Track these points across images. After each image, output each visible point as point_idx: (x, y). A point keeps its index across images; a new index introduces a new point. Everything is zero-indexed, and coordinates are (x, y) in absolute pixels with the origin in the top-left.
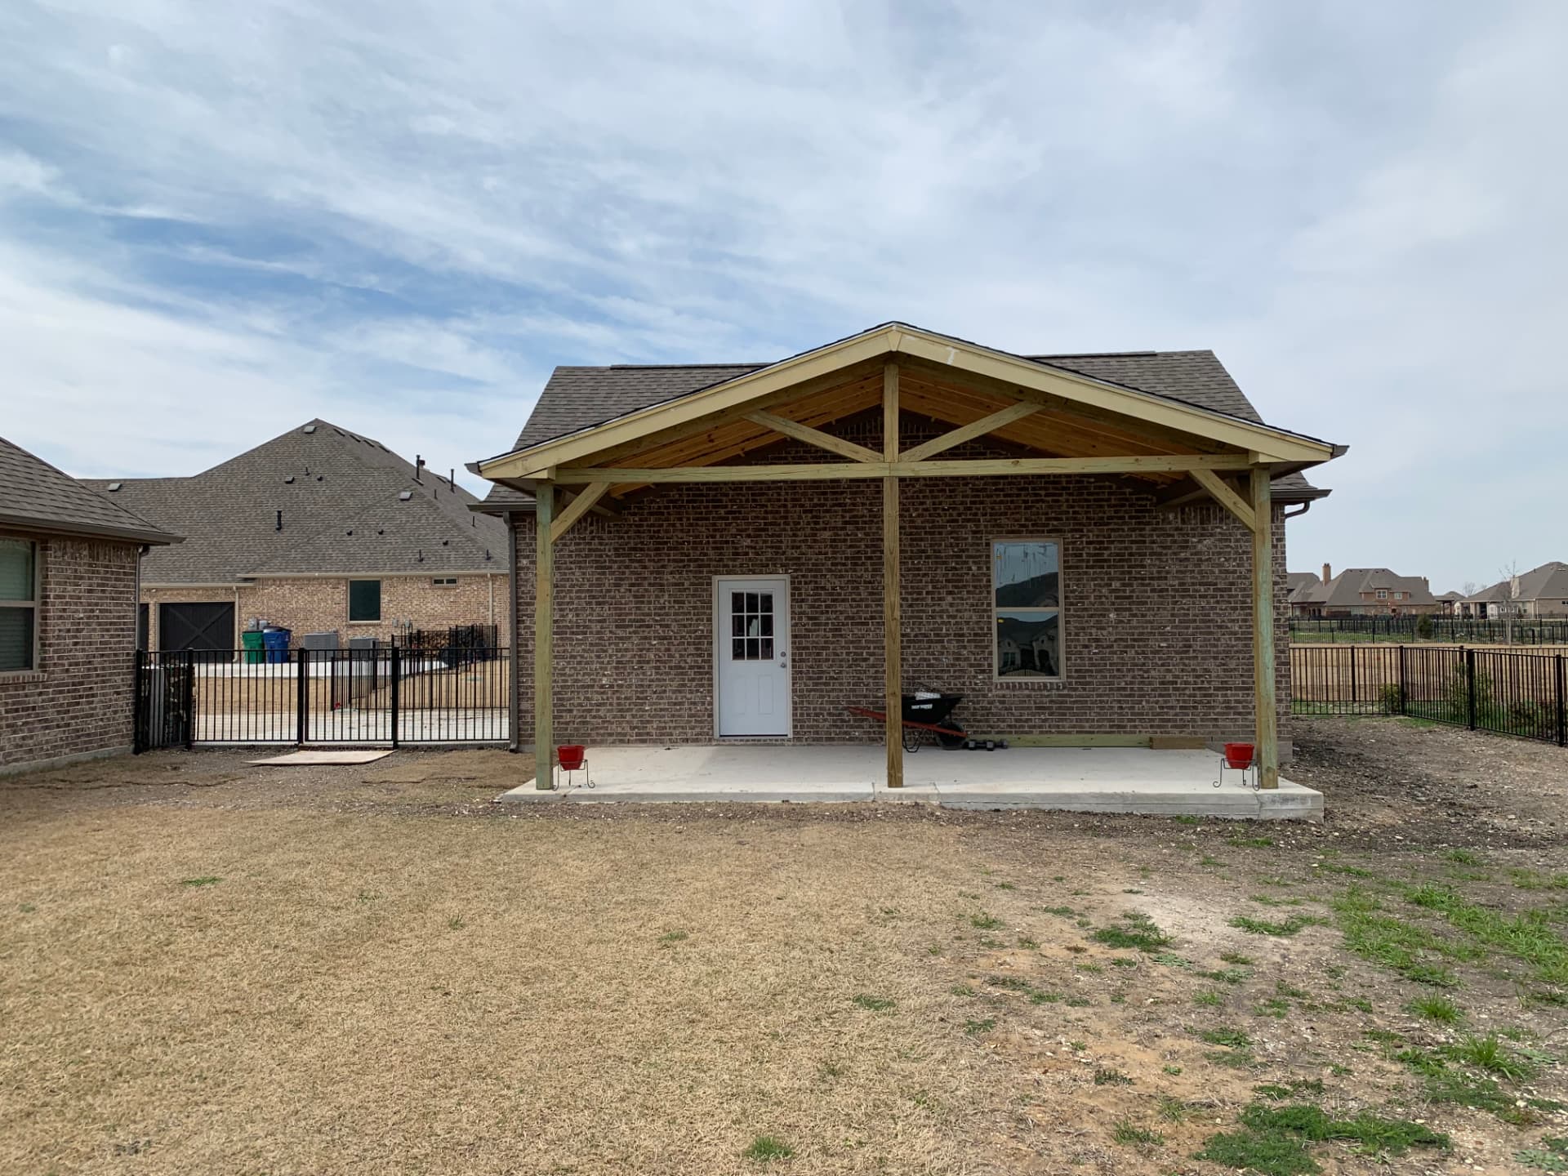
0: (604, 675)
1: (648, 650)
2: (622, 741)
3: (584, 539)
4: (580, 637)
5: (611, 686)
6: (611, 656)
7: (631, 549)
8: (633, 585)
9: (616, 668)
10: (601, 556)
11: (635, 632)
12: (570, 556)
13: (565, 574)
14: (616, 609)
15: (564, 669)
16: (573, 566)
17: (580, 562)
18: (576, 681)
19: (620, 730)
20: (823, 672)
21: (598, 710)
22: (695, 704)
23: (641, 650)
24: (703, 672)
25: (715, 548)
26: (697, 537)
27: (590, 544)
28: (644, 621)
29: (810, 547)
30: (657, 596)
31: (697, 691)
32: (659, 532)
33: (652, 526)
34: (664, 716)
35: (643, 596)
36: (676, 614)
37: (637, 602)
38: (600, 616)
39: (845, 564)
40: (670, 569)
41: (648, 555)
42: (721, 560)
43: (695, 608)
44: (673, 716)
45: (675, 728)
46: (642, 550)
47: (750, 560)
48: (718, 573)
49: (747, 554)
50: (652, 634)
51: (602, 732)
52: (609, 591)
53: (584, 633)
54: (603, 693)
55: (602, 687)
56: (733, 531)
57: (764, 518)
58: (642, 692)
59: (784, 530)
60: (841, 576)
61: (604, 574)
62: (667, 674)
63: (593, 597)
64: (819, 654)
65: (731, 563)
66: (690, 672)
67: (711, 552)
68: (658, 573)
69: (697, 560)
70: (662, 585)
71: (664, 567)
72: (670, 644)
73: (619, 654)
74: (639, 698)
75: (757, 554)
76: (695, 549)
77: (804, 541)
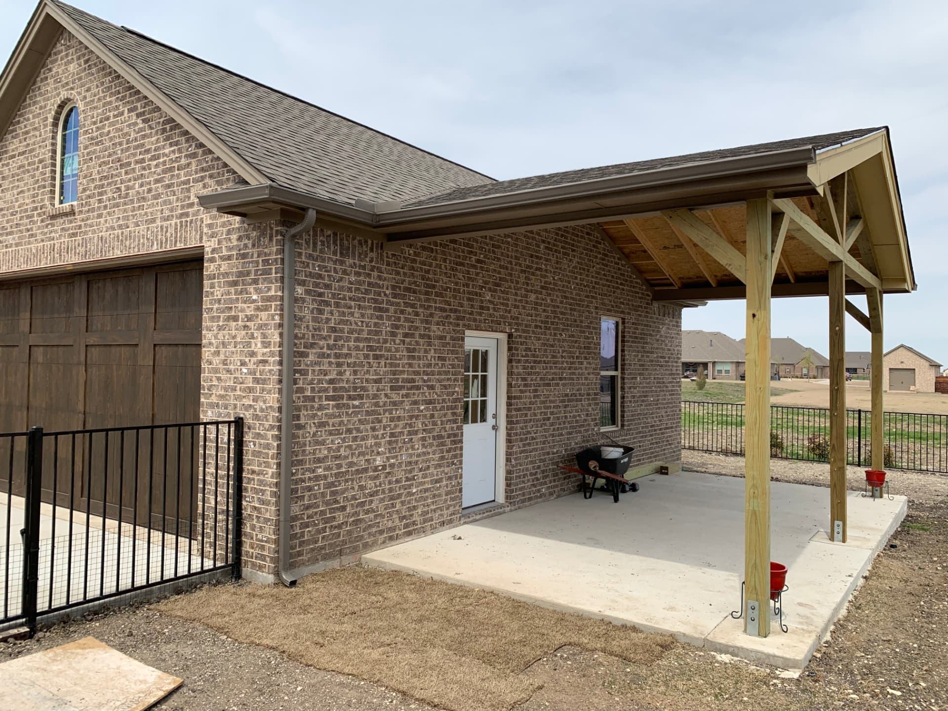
0: (378, 453)
1: (417, 417)
2: (391, 538)
3: (364, 267)
4: (356, 403)
5: (384, 467)
6: (385, 428)
7: (408, 290)
8: (406, 335)
9: (390, 443)
10: (379, 295)
11: (407, 395)
12: (350, 290)
13: (343, 314)
14: (391, 365)
15: (338, 450)
16: (353, 303)
17: (359, 299)
18: (351, 464)
19: (390, 524)
20: (529, 433)
21: (371, 502)
22: (450, 478)
23: (411, 417)
24: (457, 440)
25: (469, 299)
26: (456, 284)
27: (369, 275)
28: (413, 381)
29: (524, 308)
30: (426, 351)
31: (453, 463)
32: (428, 272)
33: (424, 263)
34: (427, 497)
35: (414, 350)
36: (439, 373)
37: (409, 357)
38: (377, 374)
39: (540, 327)
40: (436, 319)
41: (420, 300)
42: (471, 313)
43: (453, 366)
44: (434, 496)
45: (435, 510)
46: (414, 292)
47: (491, 315)
48: (469, 328)
49: (488, 309)
50: (420, 398)
51: (374, 530)
52: (385, 341)
53: (361, 397)
54: (376, 477)
55: (376, 469)
56: (480, 282)
57: (499, 273)
58: (411, 471)
59: (510, 287)
60: (539, 339)
61: (381, 318)
62: (431, 445)
63: (370, 348)
64: (526, 415)
65: (478, 317)
66: (448, 441)
67: (465, 303)
68: (427, 322)
69: (456, 311)
70: (429, 337)
71: (431, 315)
72: (434, 409)
73: (393, 424)
74: (408, 479)
75: (494, 309)
76: (455, 297)
77: (521, 301)
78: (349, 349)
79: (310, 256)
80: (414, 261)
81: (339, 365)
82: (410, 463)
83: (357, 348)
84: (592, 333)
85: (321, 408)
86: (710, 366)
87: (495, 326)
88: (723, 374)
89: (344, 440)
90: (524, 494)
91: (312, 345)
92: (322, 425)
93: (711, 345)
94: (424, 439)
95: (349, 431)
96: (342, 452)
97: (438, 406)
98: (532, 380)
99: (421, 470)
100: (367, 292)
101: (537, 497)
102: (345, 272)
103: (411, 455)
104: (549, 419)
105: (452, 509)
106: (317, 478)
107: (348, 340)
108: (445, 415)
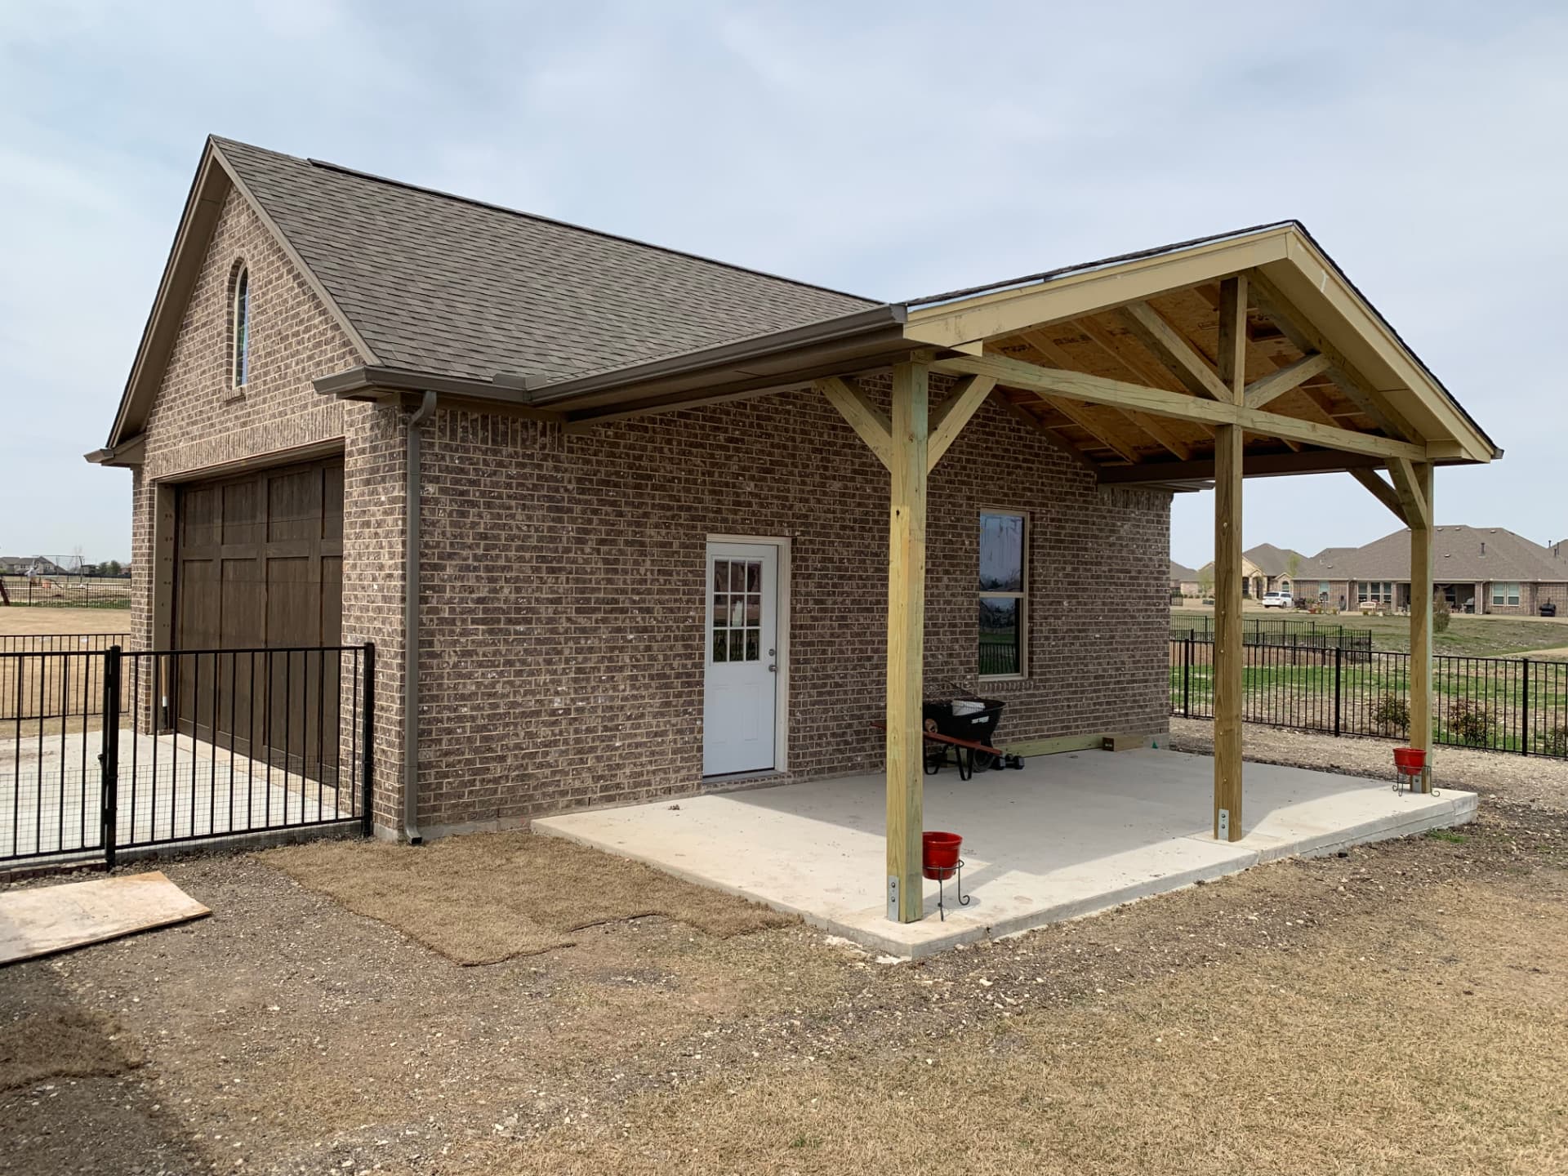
0: (557, 693)
1: (622, 649)
2: (580, 803)
3: (531, 457)
4: (521, 628)
5: (567, 711)
6: (567, 661)
7: (602, 482)
8: (602, 542)
9: (575, 680)
10: (557, 490)
11: (604, 620)
12: (509, 486)
13: (499, 516)
14: (577, 581)
15: (493, 685)
16: (513, 503)
17: (524, 497)
18: (514, 705)
19: (577, 784)
20: (828, 677)
21: (546, 754)
22: (680, 732)
23: (612, 649)
24: (693, 682)
25: (712, 492)
26: (690, 472)
27: (540, 467)
28: (616, 601)
29: (819, 501)
30: (636, 562)
31: (685, 712)
32: (640, 458)
33: (632, 447)
34: (641, 755)
35: (616, 561)
36: (660, 592)
37: (607, 571)
38: (553, 592)
39: (852, 529)
40: (654, 520)
41: (625, 495)
42: (719, 511)
43: (685, 583)
44: (653, 753)
45: (654, 772)
46: (616, 485)
47: (754, 513)
48: (714, 530)
49: (749, 504)
50: (628, 624)
51: (551, 789)
52: (567, 550)
53: (528, 621)
54: (554, 723)
55: (554, 712)
56: (735, 469)
57: (770, 454)
58: (611, 719)
59: (791, 473)
60: (849, 545)
61: (560, 520)
62: (647, 687)
63: (543, 559)
64: (824, 652)
65: (731, 517)
66: (677, 682)
67: (707, 497)
68: (638, 524)
69: (689, 509)
70: (642, 544)
71: (646, 515)
72: (651, 639)
73: (580, 657)
74: (606, 729)
75: (761, 505)
76: (688, 490)
77: (813, 492)
78: (508, 559)
79: (447, 447)
80: (617, 445)
81: (491, 580)
82: (611, 708)
83: (521, 559)
84: (960, 535)
85: (464, 633)
86: (1479, 590)
87: (762, 529)
88: (1506, 604)
89: (501, 674)
90: (819, 762)
91: (450, 556)
92: (466, 654)
93: (1483, 552)
94: (634, 678)
95: (510, 663)
96: (499, 688)
97: (659, 636)
98: (835, 603)
99: (629, 718)
100: (535, 487)
101: (846, 768)
102: (500, 464)
103: (612, 698)
104: (869, 659)
105: (684, 773)
106: (461, 719)
107: (506, 548)
108: (671, 648)
